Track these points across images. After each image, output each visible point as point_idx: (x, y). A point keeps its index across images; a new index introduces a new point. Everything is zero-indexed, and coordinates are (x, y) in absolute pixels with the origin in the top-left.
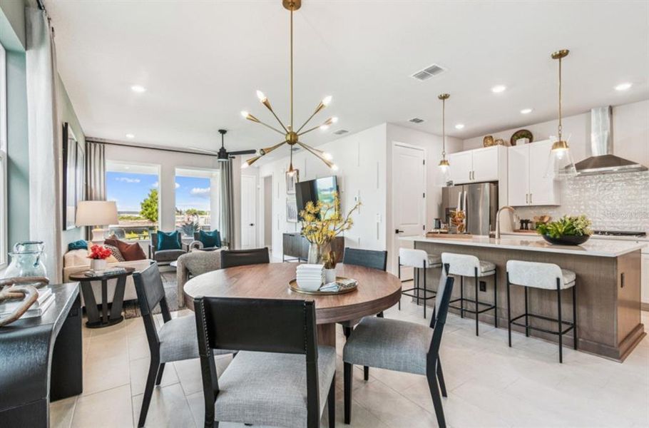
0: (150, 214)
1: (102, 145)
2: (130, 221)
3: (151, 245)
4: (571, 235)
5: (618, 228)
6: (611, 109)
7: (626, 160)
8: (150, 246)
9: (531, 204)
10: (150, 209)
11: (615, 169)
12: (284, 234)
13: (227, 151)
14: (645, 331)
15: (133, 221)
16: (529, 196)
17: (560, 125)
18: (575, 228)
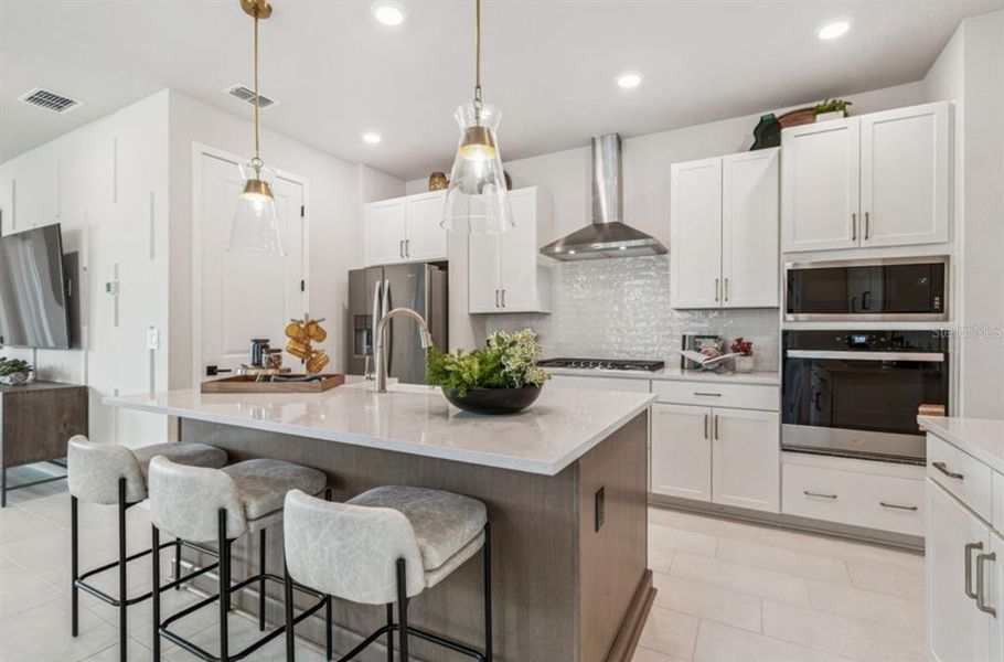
4: (498, 387)
5: (628, 353)
6: (619, 141)
7: (639, 232)
9: (504, 310)
11: (622, 245)
14: (654, 586)
16: (500, 293)
17: (478, 87)
18: (504, 367)
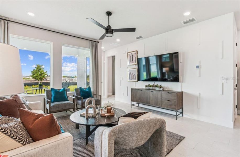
0: (36, 77)
1: (6, 22)
2: (25, 80)
3: (46, 98)
8: (44, 99)
10: (36, 74)
12: (131, 89)
13: (112, 28)
15: (26, 80)
